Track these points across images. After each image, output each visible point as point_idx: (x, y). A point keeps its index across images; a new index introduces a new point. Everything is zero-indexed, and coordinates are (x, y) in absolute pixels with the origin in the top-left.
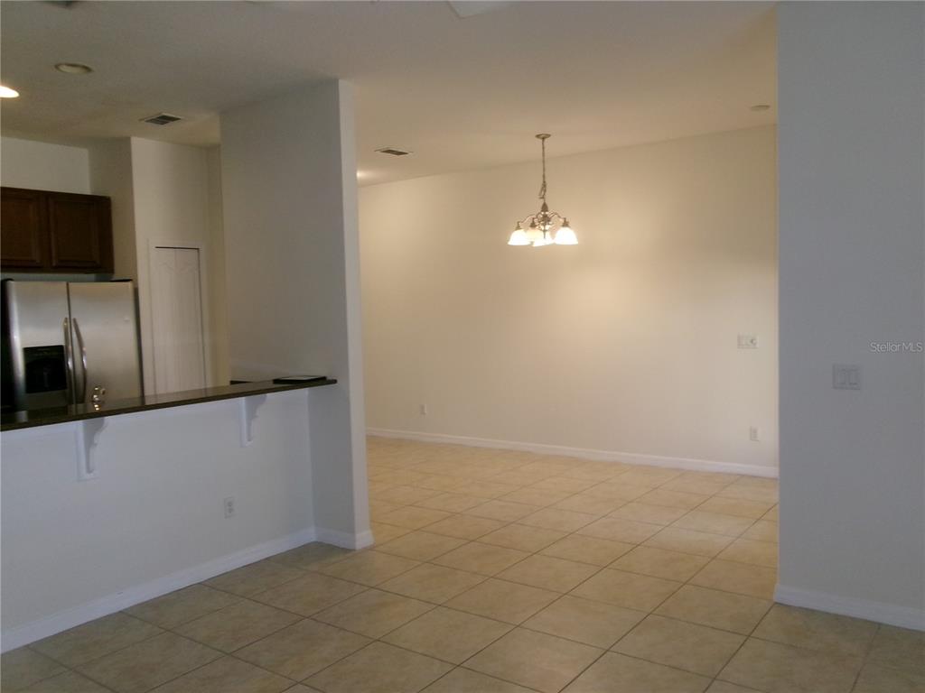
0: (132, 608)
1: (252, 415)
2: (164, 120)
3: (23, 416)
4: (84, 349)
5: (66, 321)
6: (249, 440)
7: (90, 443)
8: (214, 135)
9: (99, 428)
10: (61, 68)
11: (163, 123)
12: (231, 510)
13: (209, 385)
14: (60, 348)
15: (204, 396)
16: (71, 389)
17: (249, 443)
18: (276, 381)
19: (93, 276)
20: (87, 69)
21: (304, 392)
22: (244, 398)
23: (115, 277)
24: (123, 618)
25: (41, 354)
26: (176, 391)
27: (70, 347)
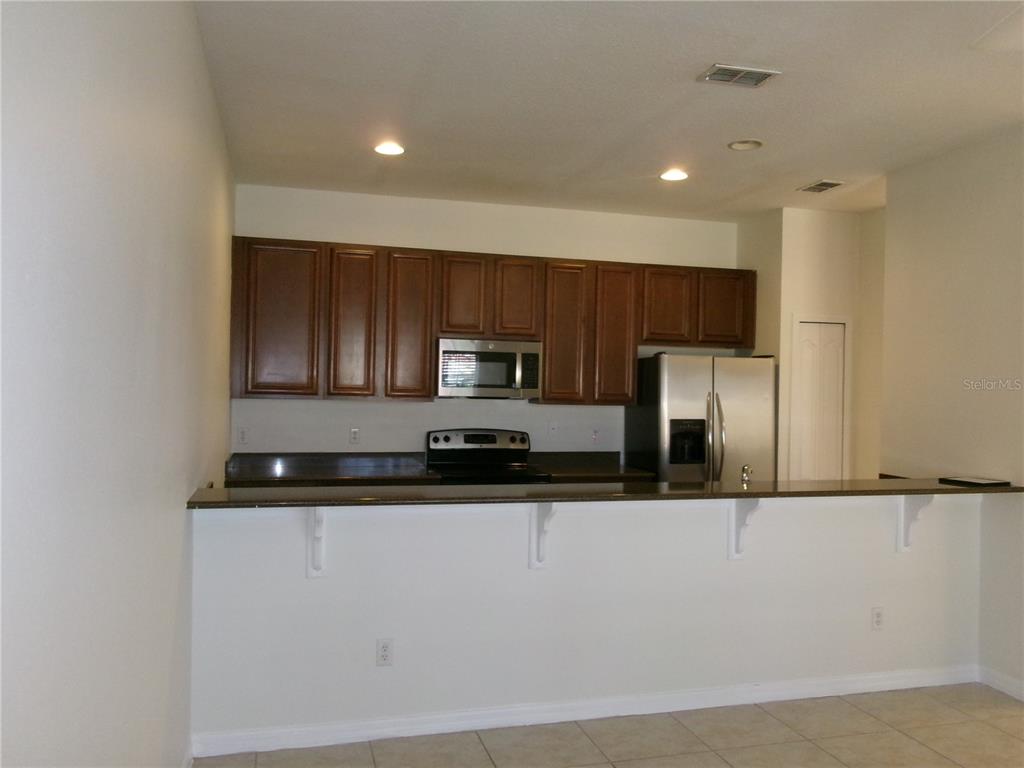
0: (769, 703)
1: (911, 517)
2: (823, 187)
3: (664, 487)
4: (724, 424)
5: (709, 394)
6: (907, 545)
7: (741, 522)
8: (879, 197)
9: (753, 508)
10: (734, 147)
11: (820, 191)
12: (878, 622)
13: (847, 477)
14: (701, 423)
15: (839, 489)
16: (709, 463)
17: (906, 549)
18: (942, 481)
19: (732, 351)
20: (758, 144)
21: (978, 498)
22: (903, 496)
23: (755, 354)
24: (760, 712)
25: (685, 427)
26: (812, 478)
27: (711, 422)
